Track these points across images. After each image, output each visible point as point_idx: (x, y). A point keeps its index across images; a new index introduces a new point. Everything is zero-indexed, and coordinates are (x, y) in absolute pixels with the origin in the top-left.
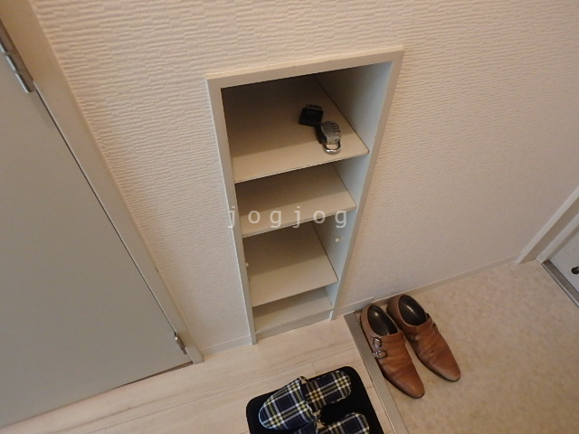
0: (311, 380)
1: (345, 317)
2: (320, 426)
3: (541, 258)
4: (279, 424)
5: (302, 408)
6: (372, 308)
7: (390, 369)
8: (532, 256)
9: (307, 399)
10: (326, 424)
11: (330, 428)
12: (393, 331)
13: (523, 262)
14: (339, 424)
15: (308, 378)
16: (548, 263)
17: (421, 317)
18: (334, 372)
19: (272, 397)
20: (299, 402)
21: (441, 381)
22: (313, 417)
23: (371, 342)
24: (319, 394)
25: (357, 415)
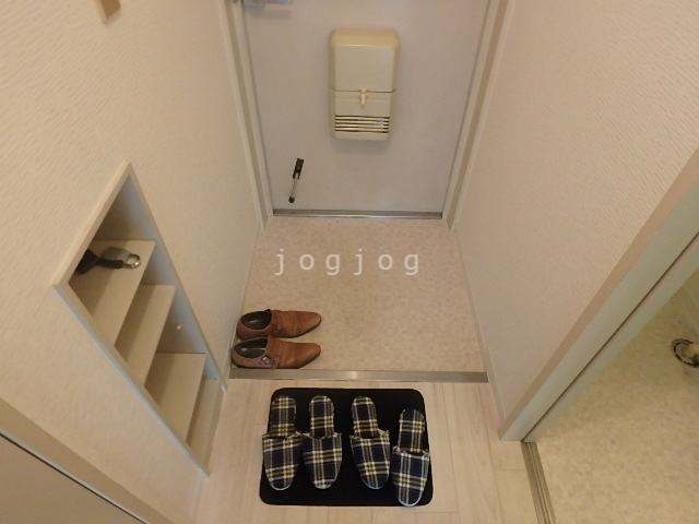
0: (269, 430)
1: (231, 377)
2: (308, 435)
3: (271, 213)
4: (292, 471)
5: (289, 445)
6: (236, 349)
7: (291, 361)
8: (265, 217)
9: (283, 438)
10: (308, 430)
11: (313, 428)
12: (264, 343)
13: (265, 225)
14: (313, 419)
15: (265, 432)
16: (275, 211)
17: (265, 317)
18: (271, 406)
19: (267, 471)
20: (282, 445)
21: (316, 330)
22: (299, 437)
23: (264, 366)
24: (283, 427)
25: (313, 402)
